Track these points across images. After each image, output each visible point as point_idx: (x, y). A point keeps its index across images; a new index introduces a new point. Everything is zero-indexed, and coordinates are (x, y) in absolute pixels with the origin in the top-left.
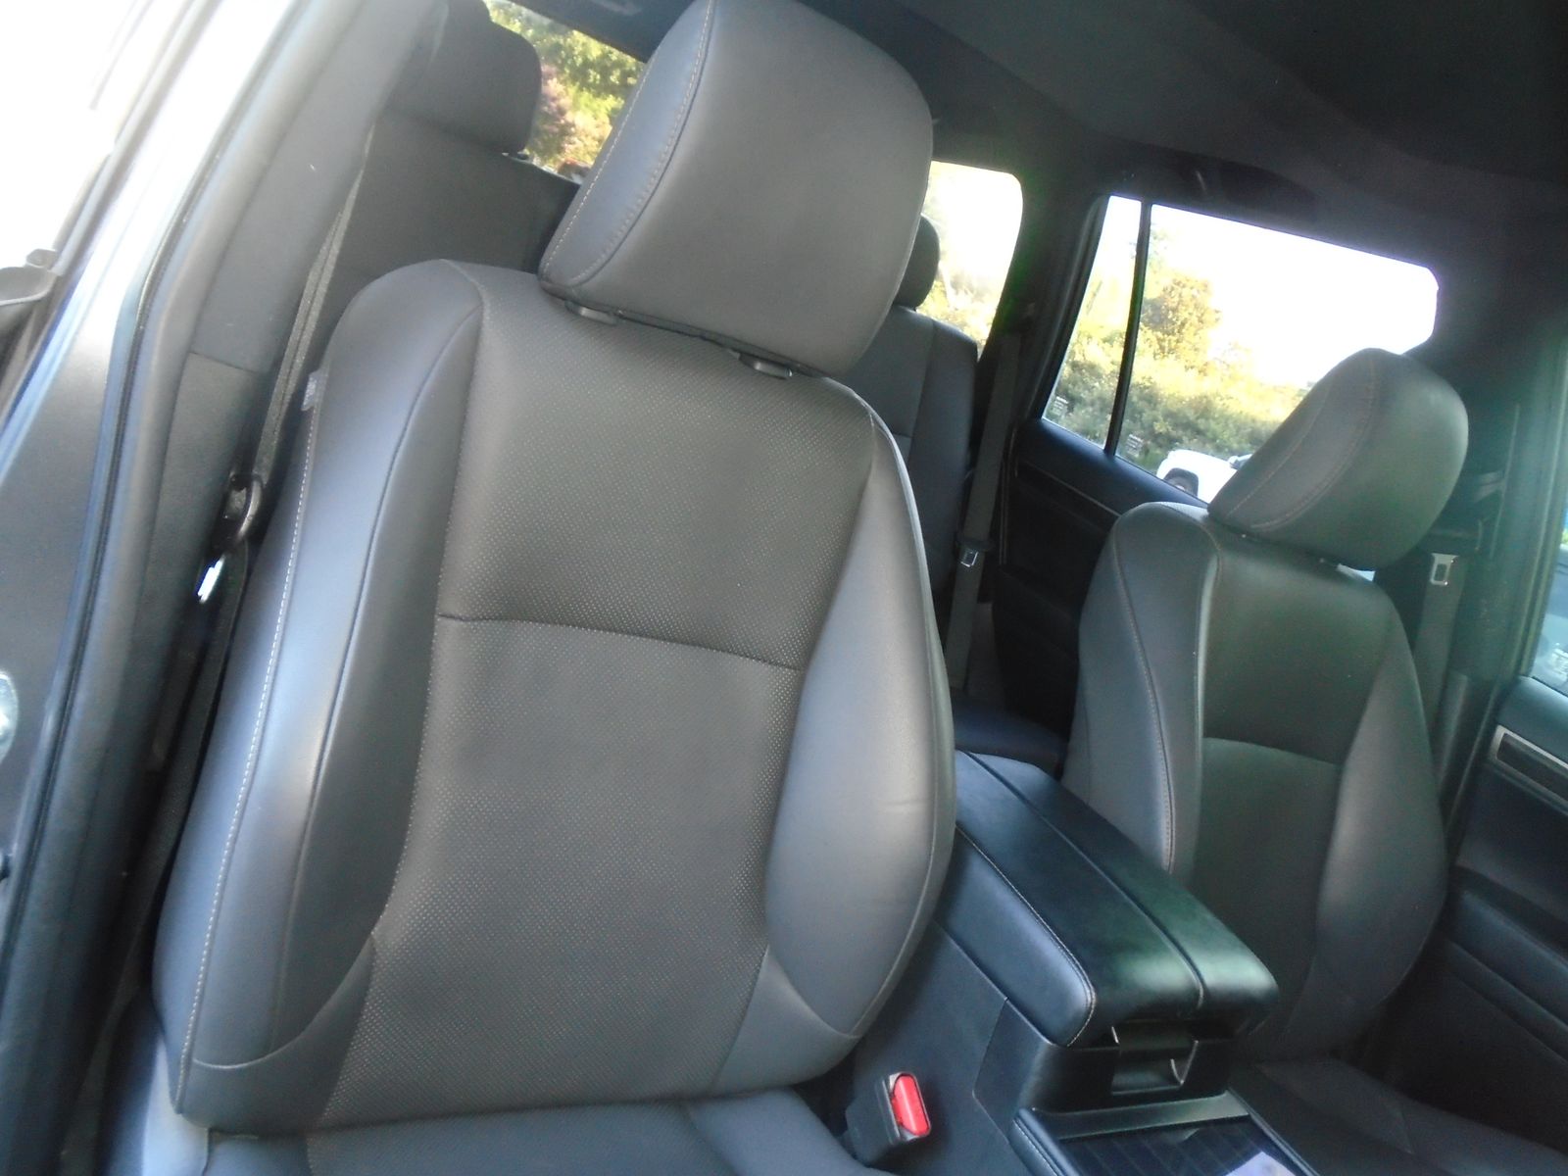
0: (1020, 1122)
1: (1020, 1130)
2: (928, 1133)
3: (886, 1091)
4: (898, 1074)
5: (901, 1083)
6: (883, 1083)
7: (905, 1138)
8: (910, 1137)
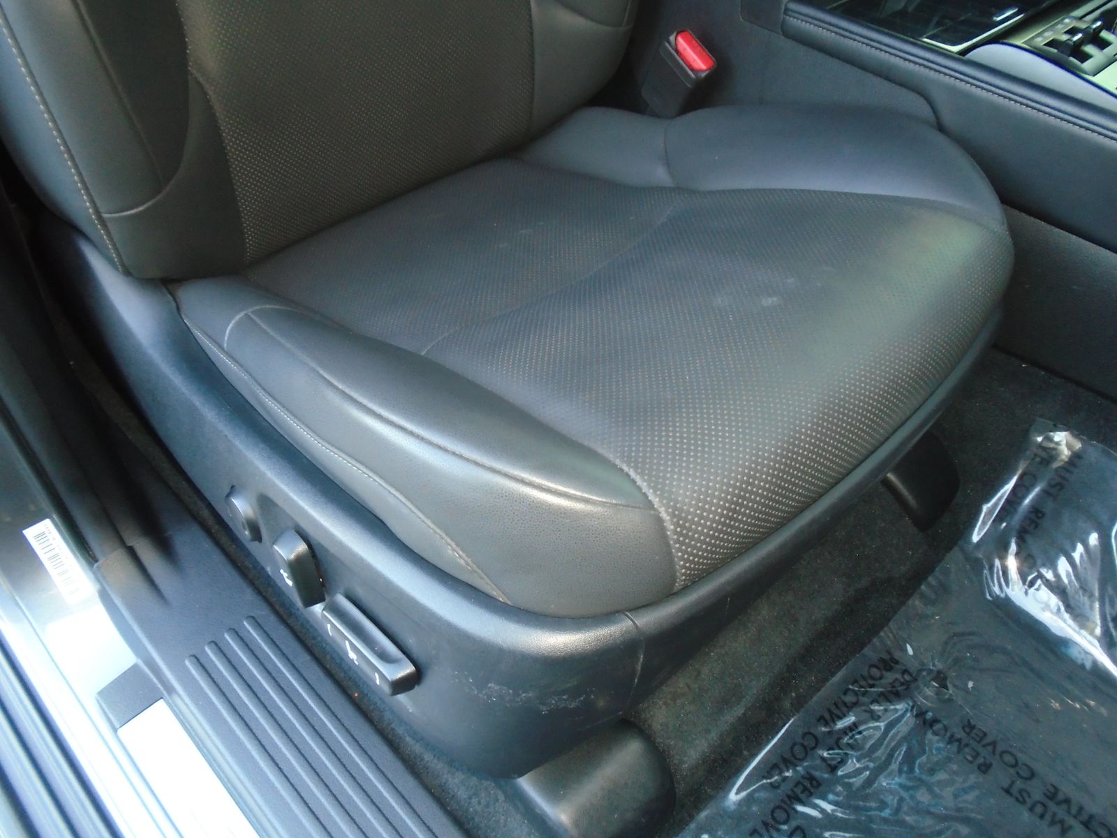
0: (790, 13)
1: (793, 22)
2: (715, 66)
3: (670, 49)
4: (675, 34)
5: (680, 40)
6: (667, 44)
7: (701, 77)
8: (703, 75)
